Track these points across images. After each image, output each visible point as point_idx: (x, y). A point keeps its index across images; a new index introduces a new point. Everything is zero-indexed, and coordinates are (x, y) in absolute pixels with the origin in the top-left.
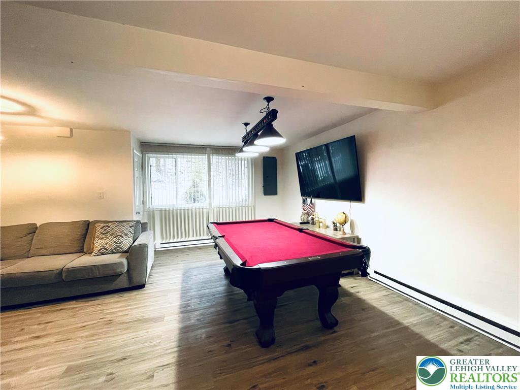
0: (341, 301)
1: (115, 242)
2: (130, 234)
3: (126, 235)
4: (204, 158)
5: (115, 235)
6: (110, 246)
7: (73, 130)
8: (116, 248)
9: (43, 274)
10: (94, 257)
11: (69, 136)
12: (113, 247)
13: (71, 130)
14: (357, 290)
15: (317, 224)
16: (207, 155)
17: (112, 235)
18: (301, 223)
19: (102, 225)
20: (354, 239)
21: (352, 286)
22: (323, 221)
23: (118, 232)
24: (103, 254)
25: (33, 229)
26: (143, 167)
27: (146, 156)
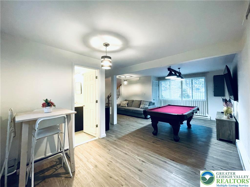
8: (144, 108)
10: (140, 109)
17: (144, 104)
19: (142, 101)
20: (232, 122)
25: (133, 101)
26: (159, 86)
27: (160, 82)
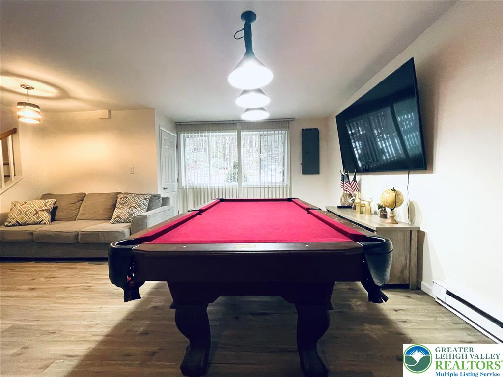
0: (363, 330)
1: (128, 212)
2: (143, 206)
3: (140, 206)
4: (234, 134)
5: (129, 206)
6: (124, 215)
7: (112, 112)
8: (128, 218)
9: (65, 234)
10: (111, 224)
11: (107, 117)
12: (126, 217)
13: (109, 112)
14: (404, 318)
15: (358, 208)
16: (236, 131)
17: (127, 206)
18: (339, 207)
19: (122, 196)
20: (411, 231)
21: (397, 307)
22: (367, 203)
23: (132, 203)
24: (118, 222)
25: (82, 197)
26: (178, 147)
27: (182, 136)
